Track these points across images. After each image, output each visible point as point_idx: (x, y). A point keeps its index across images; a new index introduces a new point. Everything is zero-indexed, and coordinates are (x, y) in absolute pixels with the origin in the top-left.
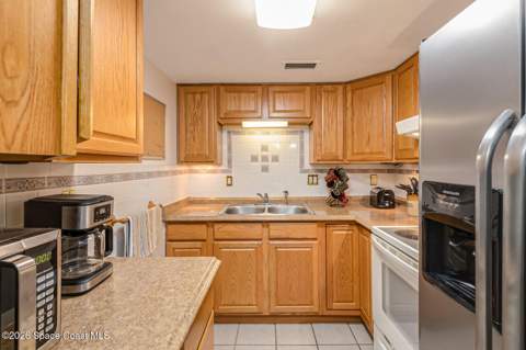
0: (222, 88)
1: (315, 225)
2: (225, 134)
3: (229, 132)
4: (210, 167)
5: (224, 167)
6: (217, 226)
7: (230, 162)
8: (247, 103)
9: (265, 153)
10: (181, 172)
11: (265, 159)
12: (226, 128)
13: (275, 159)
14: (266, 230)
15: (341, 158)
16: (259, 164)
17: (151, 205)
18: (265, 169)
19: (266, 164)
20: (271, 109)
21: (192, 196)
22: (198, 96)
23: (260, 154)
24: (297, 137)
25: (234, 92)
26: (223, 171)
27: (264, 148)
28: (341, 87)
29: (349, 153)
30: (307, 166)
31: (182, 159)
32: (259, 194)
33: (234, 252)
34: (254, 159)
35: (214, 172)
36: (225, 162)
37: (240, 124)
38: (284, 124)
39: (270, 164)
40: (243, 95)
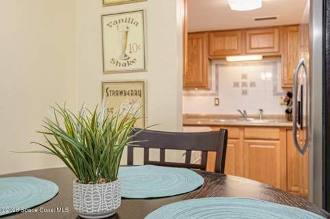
0: (212, 34)
2: (213, 67)
3: (217, 65)
4: (203, 92)
5: (213, 91)
7: (217, 87)
8: (232, 43)
9: (245, 80)
11: (244, 84)
12: (214, 62)
13: (253, 84)
16: (240, 89)
18: (245, 93)
19: (244, 88)
20: (248, 46)
21: (189, 113)
22: (194, 41)
23: (241, 81)
25: (221, 36)
26: (212, 95)
27: (244, 77)
34: (236, 85)
35: (205, 95)
36: (214, 87)
37: (225, 59)
38: (259, 57)
39: (249, 89)
40: (227, 38)
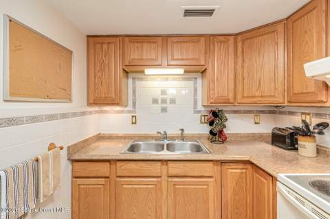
0: (127, 39)
1: (211, 164)
2: (130, 81)
3: (133, 78)
4: (118, 108)
5: (130, 108)
6: (119, 164)
7: (134, 104)
8: (148, 52)
9: (165, 96)
10: (91, 113)
11: (164, 101)
12: (130, 75)
13: (173, 101)
14: (165, 167)
15: (232, 101)
16: (159, 106)
17: (52, 147)
18: (164, 110)
19: (165, 105)
20: (170, 57)
21: (102, 132)
22: (105, 46)
23: (160, 97)
24: (191, 83)
25: (137, 42)
26: (130, 112)
27: (163, 92)
28: (232, 38)
29: (239, 97)
30: (200, 107)
31: (91, 102)
32: (158, 133)
33: (135, 189)
34: (155, 101)
35: (122, 112)
36: (130, 103)
37: (143, 72)
38: (181, 71)
39: (169, 106)
40: (145, 46)
